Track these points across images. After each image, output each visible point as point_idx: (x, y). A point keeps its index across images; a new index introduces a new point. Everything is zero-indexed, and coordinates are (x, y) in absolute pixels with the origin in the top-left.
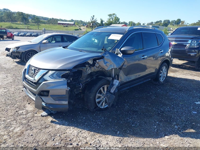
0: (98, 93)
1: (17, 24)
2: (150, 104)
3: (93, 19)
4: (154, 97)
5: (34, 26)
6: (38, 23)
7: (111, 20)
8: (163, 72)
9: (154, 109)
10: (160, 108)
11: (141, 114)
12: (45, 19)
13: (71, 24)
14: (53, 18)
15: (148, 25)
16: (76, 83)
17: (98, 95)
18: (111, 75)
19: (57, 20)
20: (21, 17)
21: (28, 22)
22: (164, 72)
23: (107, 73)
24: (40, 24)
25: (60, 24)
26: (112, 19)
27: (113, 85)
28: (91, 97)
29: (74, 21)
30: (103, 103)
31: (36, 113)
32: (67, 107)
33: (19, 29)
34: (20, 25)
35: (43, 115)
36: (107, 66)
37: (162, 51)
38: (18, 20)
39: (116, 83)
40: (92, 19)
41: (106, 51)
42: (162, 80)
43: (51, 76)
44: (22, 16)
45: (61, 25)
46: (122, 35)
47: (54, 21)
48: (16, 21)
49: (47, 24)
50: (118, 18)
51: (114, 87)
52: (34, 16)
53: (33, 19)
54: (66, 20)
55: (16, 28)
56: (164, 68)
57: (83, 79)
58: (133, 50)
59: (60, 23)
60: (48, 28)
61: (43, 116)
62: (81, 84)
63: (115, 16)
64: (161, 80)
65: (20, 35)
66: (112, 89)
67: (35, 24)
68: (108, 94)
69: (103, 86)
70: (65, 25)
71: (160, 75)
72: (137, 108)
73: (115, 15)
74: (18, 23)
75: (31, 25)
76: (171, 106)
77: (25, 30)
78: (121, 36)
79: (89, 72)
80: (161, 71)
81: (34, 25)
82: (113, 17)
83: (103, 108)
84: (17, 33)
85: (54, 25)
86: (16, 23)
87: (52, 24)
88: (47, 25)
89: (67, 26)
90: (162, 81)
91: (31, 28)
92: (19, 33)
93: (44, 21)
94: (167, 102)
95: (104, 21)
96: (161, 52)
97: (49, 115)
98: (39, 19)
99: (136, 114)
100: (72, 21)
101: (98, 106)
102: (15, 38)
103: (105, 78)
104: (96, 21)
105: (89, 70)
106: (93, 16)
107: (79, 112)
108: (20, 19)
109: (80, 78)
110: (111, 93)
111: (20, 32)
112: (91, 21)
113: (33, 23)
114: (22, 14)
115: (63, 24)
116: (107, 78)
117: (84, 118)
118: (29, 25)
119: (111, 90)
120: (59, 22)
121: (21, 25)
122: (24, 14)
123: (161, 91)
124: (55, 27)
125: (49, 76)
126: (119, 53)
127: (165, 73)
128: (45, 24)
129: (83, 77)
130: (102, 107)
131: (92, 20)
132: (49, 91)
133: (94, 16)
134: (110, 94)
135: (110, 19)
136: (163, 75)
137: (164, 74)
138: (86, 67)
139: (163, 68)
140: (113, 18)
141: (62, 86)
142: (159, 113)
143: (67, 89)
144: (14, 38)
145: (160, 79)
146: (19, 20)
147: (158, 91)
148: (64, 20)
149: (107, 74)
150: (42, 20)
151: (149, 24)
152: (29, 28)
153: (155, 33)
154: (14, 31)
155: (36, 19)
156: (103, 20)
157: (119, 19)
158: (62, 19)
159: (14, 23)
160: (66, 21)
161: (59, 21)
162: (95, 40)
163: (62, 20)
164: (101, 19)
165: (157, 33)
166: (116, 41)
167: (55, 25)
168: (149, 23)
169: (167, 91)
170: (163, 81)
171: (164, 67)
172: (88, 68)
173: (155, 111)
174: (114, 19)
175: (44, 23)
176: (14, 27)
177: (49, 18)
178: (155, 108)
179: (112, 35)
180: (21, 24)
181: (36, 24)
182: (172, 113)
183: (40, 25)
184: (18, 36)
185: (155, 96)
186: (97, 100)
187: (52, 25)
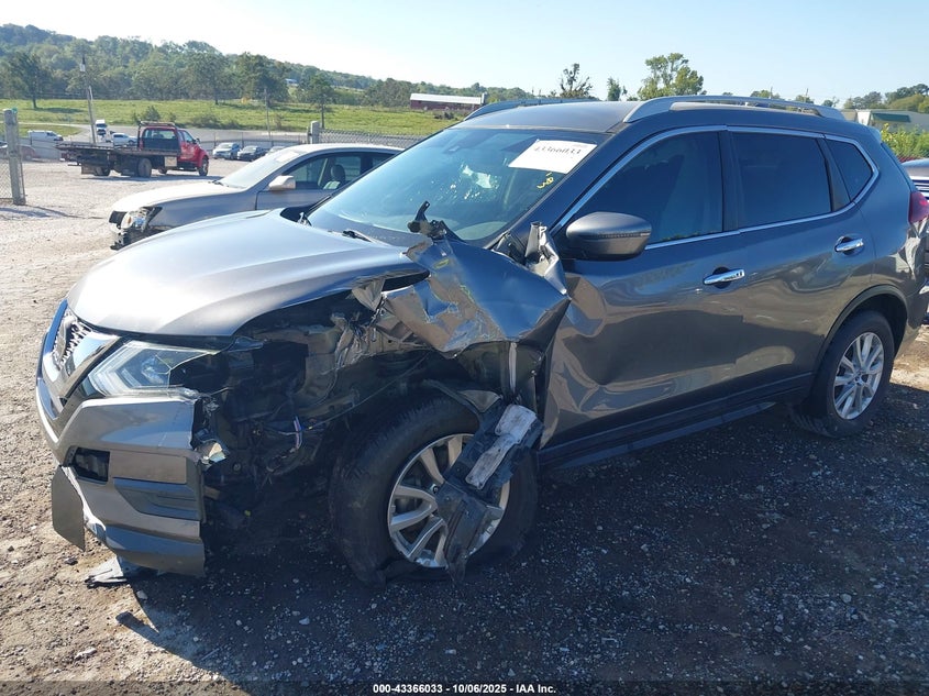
0: (405, 482)
1: (237, 107)
2: (733, 562)
3: (571, 80)
4: (776, 516)
5: (304, 114)
6: (322, 102)
7: (661, 85)
8: (857, 365)
9: (752, 598)
10: (790, 599)
11: (655, 625)
12: (357, 82)
13: (469, 107)
14: (390, 80)
15: (853, 108)
16: (267, 417)
17: (401, 491)
18: (502, 376)
19: (411, 87)
20: (255, 78)
21: (285, 98)
22: (862, 364)
23: (479, 361)
24: (332, 106)
25: (419, 104)
26: (667, 78)
27: (492, 437)
28: (357, 504)
29: (483, 90)
30: (436, 536)
31: (74, 562)
32: (198, 554)
33: (242, 127)
34: (249, 111)
35: (97, 579)
36: (442, 324)
37: (859, 244)
38: (242, 88)
39: (517, 424)
40: (566, 81)
41: (441, 238)
42: (850, 412)
43: (125, 371)
44: (259, 71)
45: (425, 108)
46: (593, 146)
47: (396, 93)
48: (233, 95)
49: (365, 104)
50: (694, 73)
51: (493, 451)
52: (312, 71)
53: (303, 86)
54: (449, 88)
55: (233, 126)
56: (866, 344)
57: (314, 394)
58: (638, 235)
59: (420, 102)
60: (364, 122)
61: (98, 584)
62: (296, 424)
63: (680, 67)
64: (843, 414)
65: (239, 154)
66: (480, 463)
67: (308, 105)
68: (450, 496)
69: (440, 442)
70: (442, 113)
71: (839, 380)
72: (644, 584)
73: (680, 61)
74: (243, 101)
75: (296, 111)
76: (870, 585)
77: (265, 134)
78: (588, 148)
79: (355, 354)
80: (845, 360)
81: (308, 111)
82: (669, 72)
83: (435, 563)
84: (231, 144)
85: (393, 109)
86: (235, 102)
87: (386, 104)
88: (362, 111)
89: (448, 117)
90: (849, 417)
91: (292, 124)
92: (236, 148)
93: (352, 91)
94: (850, 558)
95: (625, 92)
96: (850, 246)
97: (126, 583)
98: (326, 84)
99: (623, 626)
100: (476, 90)
101: (402, 557)
102: (214, 167)
103: (452, 394)
104: (587, 89)
105: (352, 343)
106: (571, 69)
107: (296, 581)
108: (251, 84)
109: (295, 390)
110: (471, 490)
111: (244, 143)
112: (562, 91)
113: (303, 101)
114: (259, 63)
115: (431, 105)
116: (466, 393)
117: (305, 621)
118: (284, 110)
119: (475, 471)
120: (415, 97)
121: (253, 113)
122: (270, 62)
123: (832, 477)
124: (398, 121)
125: (119, 372)
126: (545, 251)
127: (868, 371)
128: (353, 108)
129: (312, 384)
130: (432, 557)
131: (567, 87)
132: (109, 453)
133: (576, 67)
134: (465, 497)
135: (654, 82)
136: (860, 381)
137: (865, 378)
138: (332, 325)
139: (858, 340)
140: (670, 76)
141: (166, 435)
142: (778, 629)
143: (188, 454)
144: (206, 168)
145: (837, 405)
146: (246, 90)
147: (815, 474)
148: (442, 87)
149: (477, 369)
150: (343, 89)
151: (854, 105)
152: (284, 124)
153: (816, 139)
154: (217, 138)
155: (318, 82)
156: (621, 86)
157: (701, 79)
158: (430, 85)
159: (224, 104)
160: (448, 91)
161: (418, 92)
162: (475, 177)
163: (431, 89)
164: (611, 82)
165: (828, 137)
166: (550, 181)
167: (398, 108)
168: (858, 100)
169: (868, 482)
170: (856, 414)
171: (869, 338)
172: (346, 335)
173: (754, 613)
174: (674, 81)
175: (351, 101)
176: (224, 122)
177: (373, 81)
178: (760, 594)
179: (539, 144)
180: (253, 108)
181: (316, 104)
182: (867, 638)
183: (329, 110)
184: (233, 157)
185: (782, 511)
186: (396, 523)
187: (386, 109)
